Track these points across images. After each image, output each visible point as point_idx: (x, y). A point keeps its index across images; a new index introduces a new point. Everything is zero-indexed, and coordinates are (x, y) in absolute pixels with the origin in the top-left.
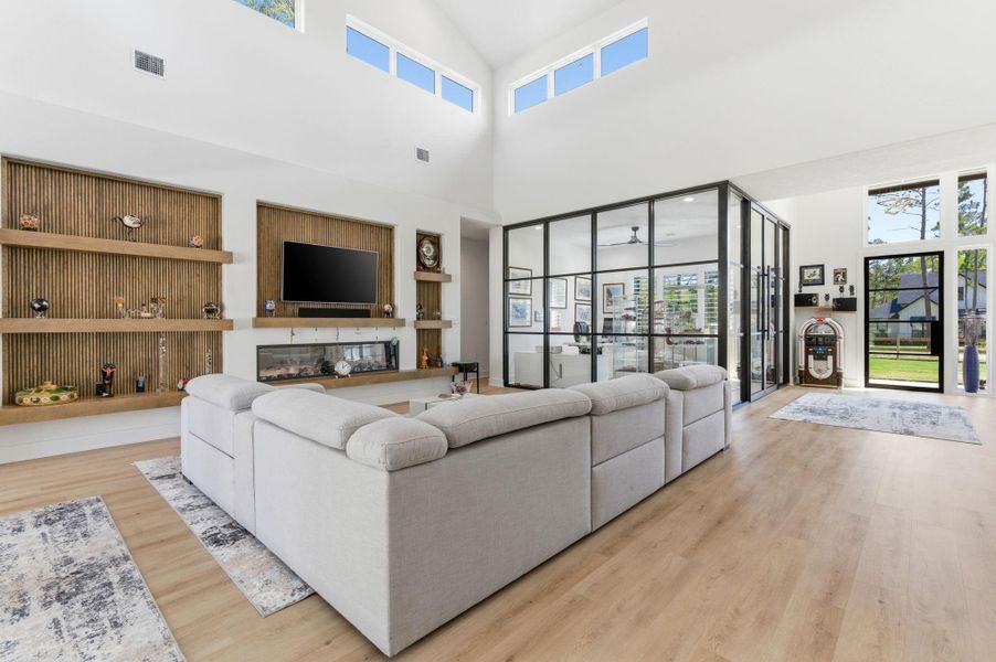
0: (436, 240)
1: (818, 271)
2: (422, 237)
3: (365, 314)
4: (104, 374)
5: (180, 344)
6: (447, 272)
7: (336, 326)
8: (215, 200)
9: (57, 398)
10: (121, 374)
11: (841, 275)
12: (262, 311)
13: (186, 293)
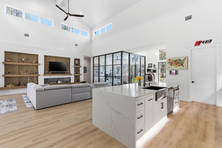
0: (79, 60)
1: (151, 65)
2: (75, 60)
3: (64, 73)
4: (19, 83)
5: (31, 78)
6: (81, 66)
7: (58, 75)
8: (37, 55)
9: (12, 86)
10: (22, 83)
11: (154, 65)
12: (45, 73)
13: (32, 70)
